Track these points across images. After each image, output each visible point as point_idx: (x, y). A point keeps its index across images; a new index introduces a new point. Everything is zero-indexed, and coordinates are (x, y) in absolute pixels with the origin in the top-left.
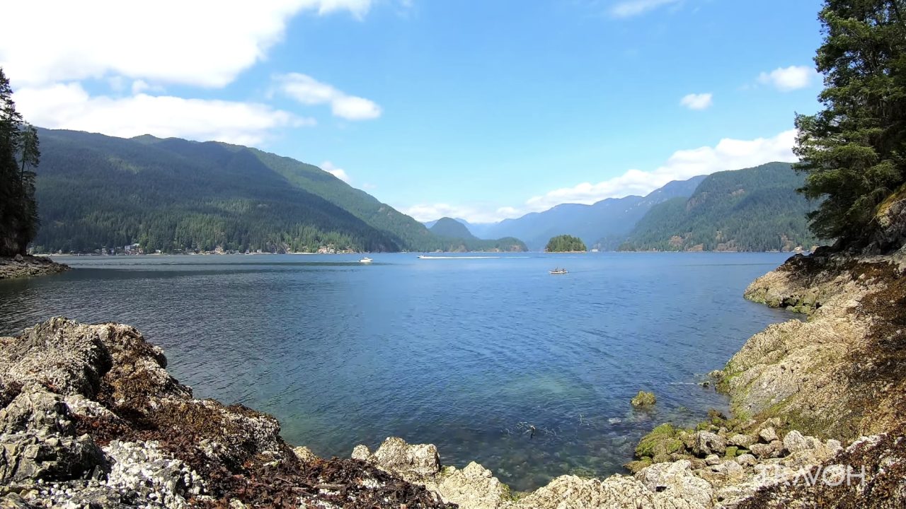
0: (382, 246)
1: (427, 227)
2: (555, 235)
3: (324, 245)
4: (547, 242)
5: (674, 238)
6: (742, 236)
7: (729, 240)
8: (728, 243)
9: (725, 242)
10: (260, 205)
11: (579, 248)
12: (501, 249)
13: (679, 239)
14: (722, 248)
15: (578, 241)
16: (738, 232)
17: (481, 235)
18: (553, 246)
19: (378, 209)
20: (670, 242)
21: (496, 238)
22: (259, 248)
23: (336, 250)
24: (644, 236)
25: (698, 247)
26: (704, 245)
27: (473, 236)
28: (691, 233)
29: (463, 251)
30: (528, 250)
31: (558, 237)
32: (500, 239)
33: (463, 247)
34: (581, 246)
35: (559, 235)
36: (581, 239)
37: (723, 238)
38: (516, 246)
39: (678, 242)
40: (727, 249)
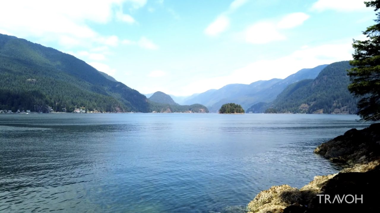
0: (118, 109)
1: (148, 97)
2: (224, 103)
3: (78, 108)
4: (220, 108)
5: (303, 105)
6: (353, 104)
7: (343, 106)
8: (342, 108)
9: (339, 108)
10: (29, 80)
11: (240, 111)
12: (193, 111)
13: (307, 105)
14: (338, 111)
15: (240, 107)
16: (350, 101)
17: (181, 103)
18: (224, 110)
19: (116, 86)
20: (300, 108)
21: (189, 104)
22: (28, 109)
23: (86, 111)
24: (282, 104)
25: (321, 111)
26: (324, 110)
27: (176, 103)
28: (315, 102)
29: (169, 112)
30: (209, 112)
31: (226, 105)
32: (192, 105)
33: (169, 110)
34: (241, 110)
35: (227, 103)
36: (241, 106)
37: (338, 105)
38: (201, 110)
39: (306, 108)
40: (341, 112)
